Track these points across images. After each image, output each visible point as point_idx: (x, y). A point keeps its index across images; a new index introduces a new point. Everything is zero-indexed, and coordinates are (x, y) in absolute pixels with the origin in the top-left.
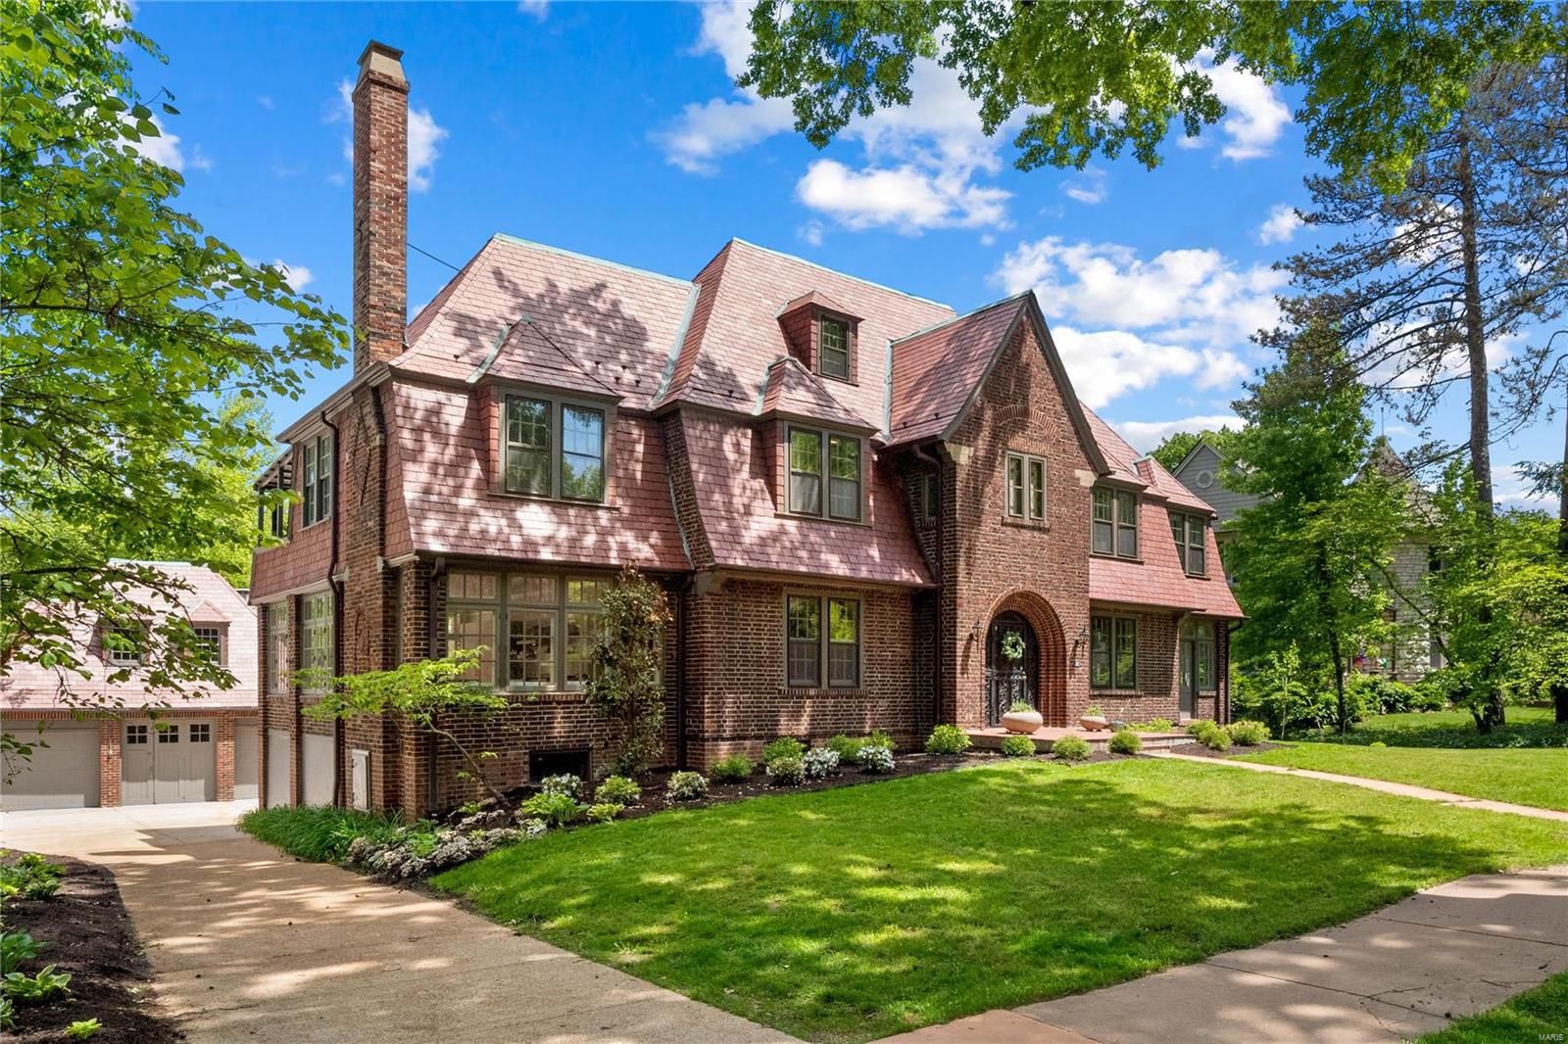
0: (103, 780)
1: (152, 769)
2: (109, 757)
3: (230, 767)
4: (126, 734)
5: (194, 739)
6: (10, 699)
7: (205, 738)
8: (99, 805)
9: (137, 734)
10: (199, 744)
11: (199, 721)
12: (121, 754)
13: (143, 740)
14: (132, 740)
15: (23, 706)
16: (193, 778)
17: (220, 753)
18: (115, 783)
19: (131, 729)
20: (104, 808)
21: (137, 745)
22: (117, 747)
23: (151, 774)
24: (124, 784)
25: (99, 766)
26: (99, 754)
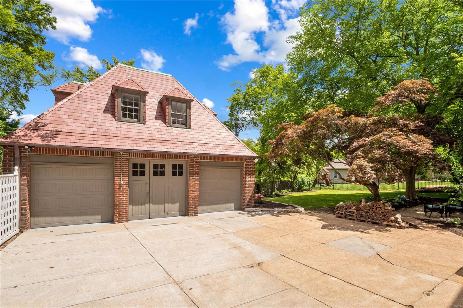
0: (116, 203)
1: (148, 194)
2: (120, 186)
3: (196, 194)
4: (131, 169)
5: (174, 174)
6: (42, 137)
7: (181, 174)
8: (112, 221)
9: (139, 170)
10: (177, 178)
11: (178, 162)
12: (128, 184)
13: (143, 174)
14: (135, 174)
15: (52, 143)
16: (173, 202)
17: (191, 184)
18: (124, 205)
19: (135, 166)
20: (117, 224)
21: (139, 178)
22: (126, 179)
23: (148, 199)
24: (130, 207)
25: (113, 192)
26: (114, 184)
